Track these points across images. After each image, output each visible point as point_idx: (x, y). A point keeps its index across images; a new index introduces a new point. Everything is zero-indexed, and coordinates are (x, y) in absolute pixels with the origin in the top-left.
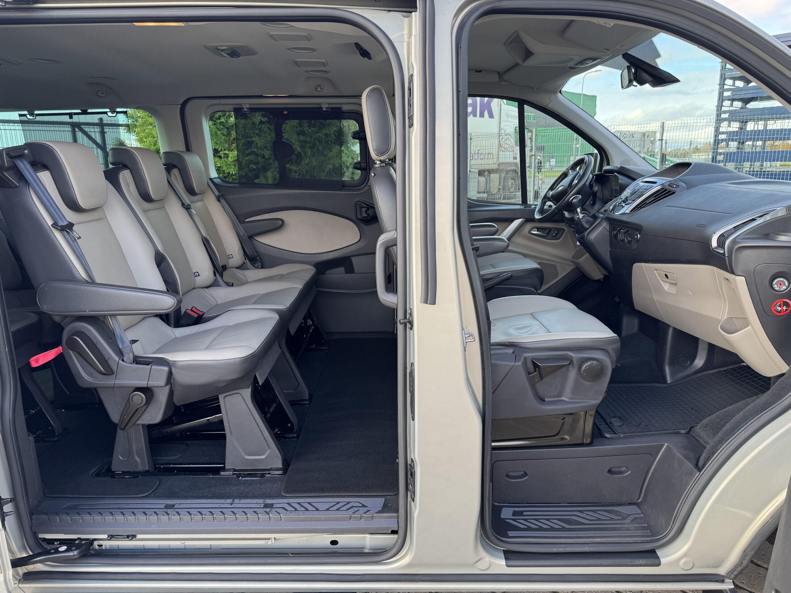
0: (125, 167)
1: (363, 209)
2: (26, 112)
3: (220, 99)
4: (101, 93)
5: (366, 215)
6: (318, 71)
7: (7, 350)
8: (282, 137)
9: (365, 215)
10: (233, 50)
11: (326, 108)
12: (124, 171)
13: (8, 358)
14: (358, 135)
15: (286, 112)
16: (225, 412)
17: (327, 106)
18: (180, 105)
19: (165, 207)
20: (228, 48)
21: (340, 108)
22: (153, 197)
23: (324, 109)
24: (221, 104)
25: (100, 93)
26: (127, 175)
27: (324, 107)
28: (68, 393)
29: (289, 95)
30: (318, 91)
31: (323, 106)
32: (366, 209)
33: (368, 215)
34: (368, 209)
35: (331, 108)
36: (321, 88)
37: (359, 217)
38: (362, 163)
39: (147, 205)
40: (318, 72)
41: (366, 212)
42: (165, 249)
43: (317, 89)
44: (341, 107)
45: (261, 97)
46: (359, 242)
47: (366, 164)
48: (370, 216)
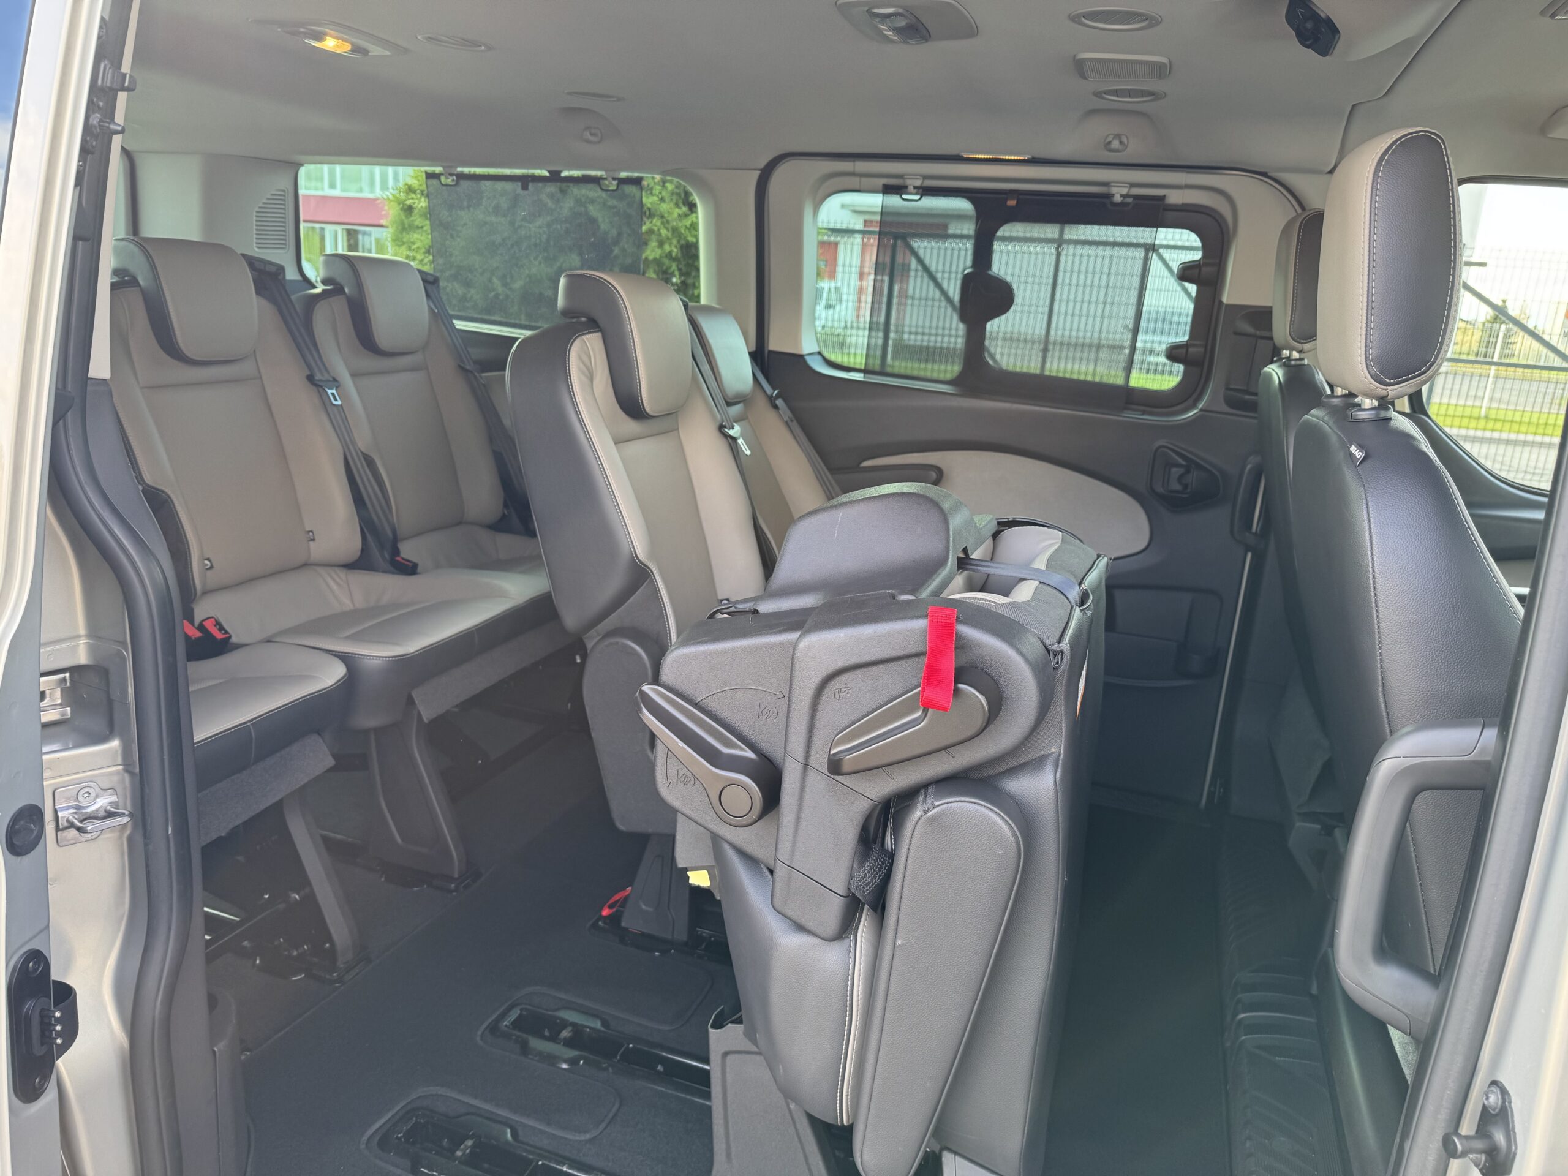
0: (593, 325)
1: (1174, 470)
2: (438, 170)
3: (854, 161)
4: (591, 134)
5: (1178, 487)
6: (1129, 93)
7: (170, 832)
8: (989, 265)
9: (1176, 486)
10: (914, 20)
11: (1122, 196)
12: (587, 336)
13: (173, 854)
14: (1196, 271)
15: (1012, 203)
16: (720, 1096)
17: (1125, 191)
18: (758, 172)
19: (678, 429)
20: (901, 11)
21: (1163, 198)
22: (648, 409)
23: (1117, 199)
24: (853, 174)
25: (588, 134)
26: (592, 348)
27: (1118, 194)
28: (399, 839)
29: (1030, 157)
30: (1111, 150)
31: (1114, 190)
32: (1181, 470)
33: (1186, 486)
34: (1188, 471)
35: (1137, 197)
36: (1121, 143)
37: (1159, 489)
38: (1194, 346)
39: (632, 426)
40: (1130, 96)
41: (1181, 477)
42: (652, 553)
43: (1110, 143)
44: (1165, 196)
45: (957, 159)
46: (1143, 554)
47: (1202, 350)
48: (1189, 490)
